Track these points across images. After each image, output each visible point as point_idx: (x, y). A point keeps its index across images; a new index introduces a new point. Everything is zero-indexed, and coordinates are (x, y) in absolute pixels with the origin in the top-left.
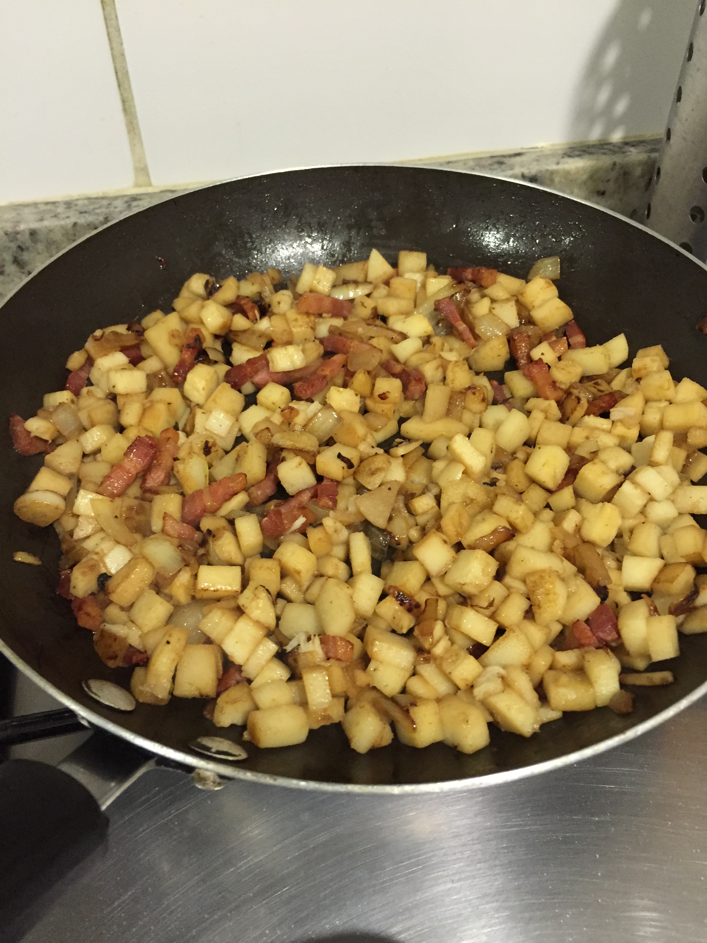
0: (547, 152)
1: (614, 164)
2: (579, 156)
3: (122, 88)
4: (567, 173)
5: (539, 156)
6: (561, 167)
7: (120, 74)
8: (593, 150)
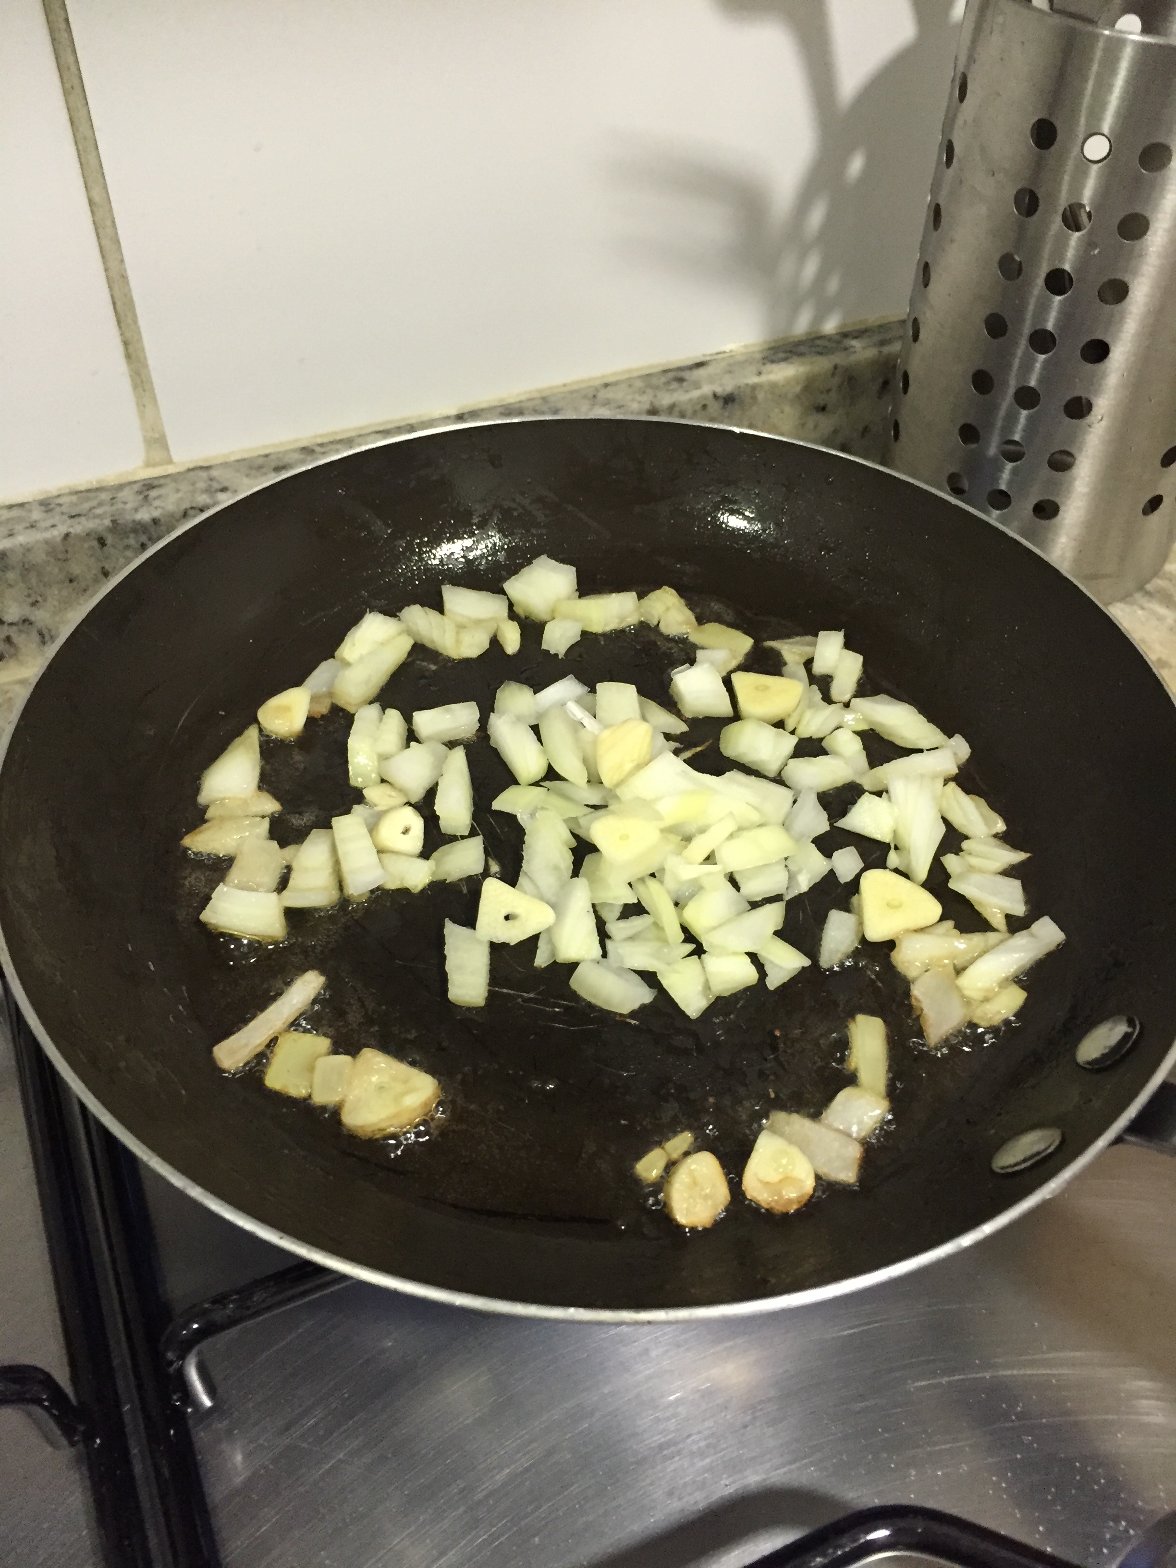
0: (740, 358)
1: (836, 367)
2: (785, 360)
3: (122, 325)
4: (774, 386)
5: (729, 365)
6: (763, 379)
7: (119, 304)
8: (802, 349)
